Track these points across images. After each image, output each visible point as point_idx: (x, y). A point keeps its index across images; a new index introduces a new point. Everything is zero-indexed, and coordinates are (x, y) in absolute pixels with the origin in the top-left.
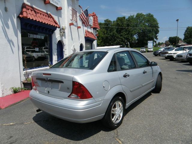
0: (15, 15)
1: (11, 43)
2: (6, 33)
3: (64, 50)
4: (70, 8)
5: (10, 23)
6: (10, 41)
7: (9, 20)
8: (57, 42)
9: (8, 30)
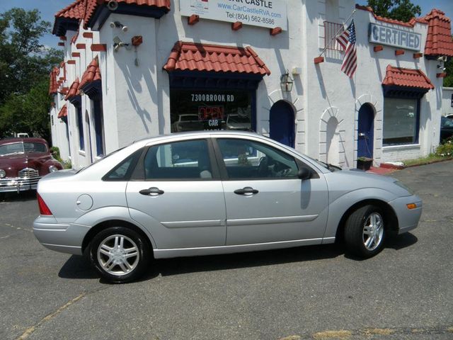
0: (155, 67)
1: (144, 115)
2: (136, 101)
3: (296, 121)
4: (319, 22)
5: (143, 83)
6: (142, 113)
7: (143, 78)
8: (272, 104)
9: (139, 94)
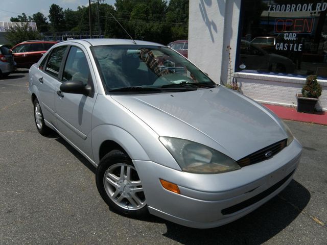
6: (210, 24)
